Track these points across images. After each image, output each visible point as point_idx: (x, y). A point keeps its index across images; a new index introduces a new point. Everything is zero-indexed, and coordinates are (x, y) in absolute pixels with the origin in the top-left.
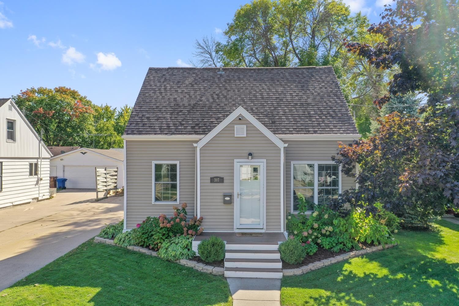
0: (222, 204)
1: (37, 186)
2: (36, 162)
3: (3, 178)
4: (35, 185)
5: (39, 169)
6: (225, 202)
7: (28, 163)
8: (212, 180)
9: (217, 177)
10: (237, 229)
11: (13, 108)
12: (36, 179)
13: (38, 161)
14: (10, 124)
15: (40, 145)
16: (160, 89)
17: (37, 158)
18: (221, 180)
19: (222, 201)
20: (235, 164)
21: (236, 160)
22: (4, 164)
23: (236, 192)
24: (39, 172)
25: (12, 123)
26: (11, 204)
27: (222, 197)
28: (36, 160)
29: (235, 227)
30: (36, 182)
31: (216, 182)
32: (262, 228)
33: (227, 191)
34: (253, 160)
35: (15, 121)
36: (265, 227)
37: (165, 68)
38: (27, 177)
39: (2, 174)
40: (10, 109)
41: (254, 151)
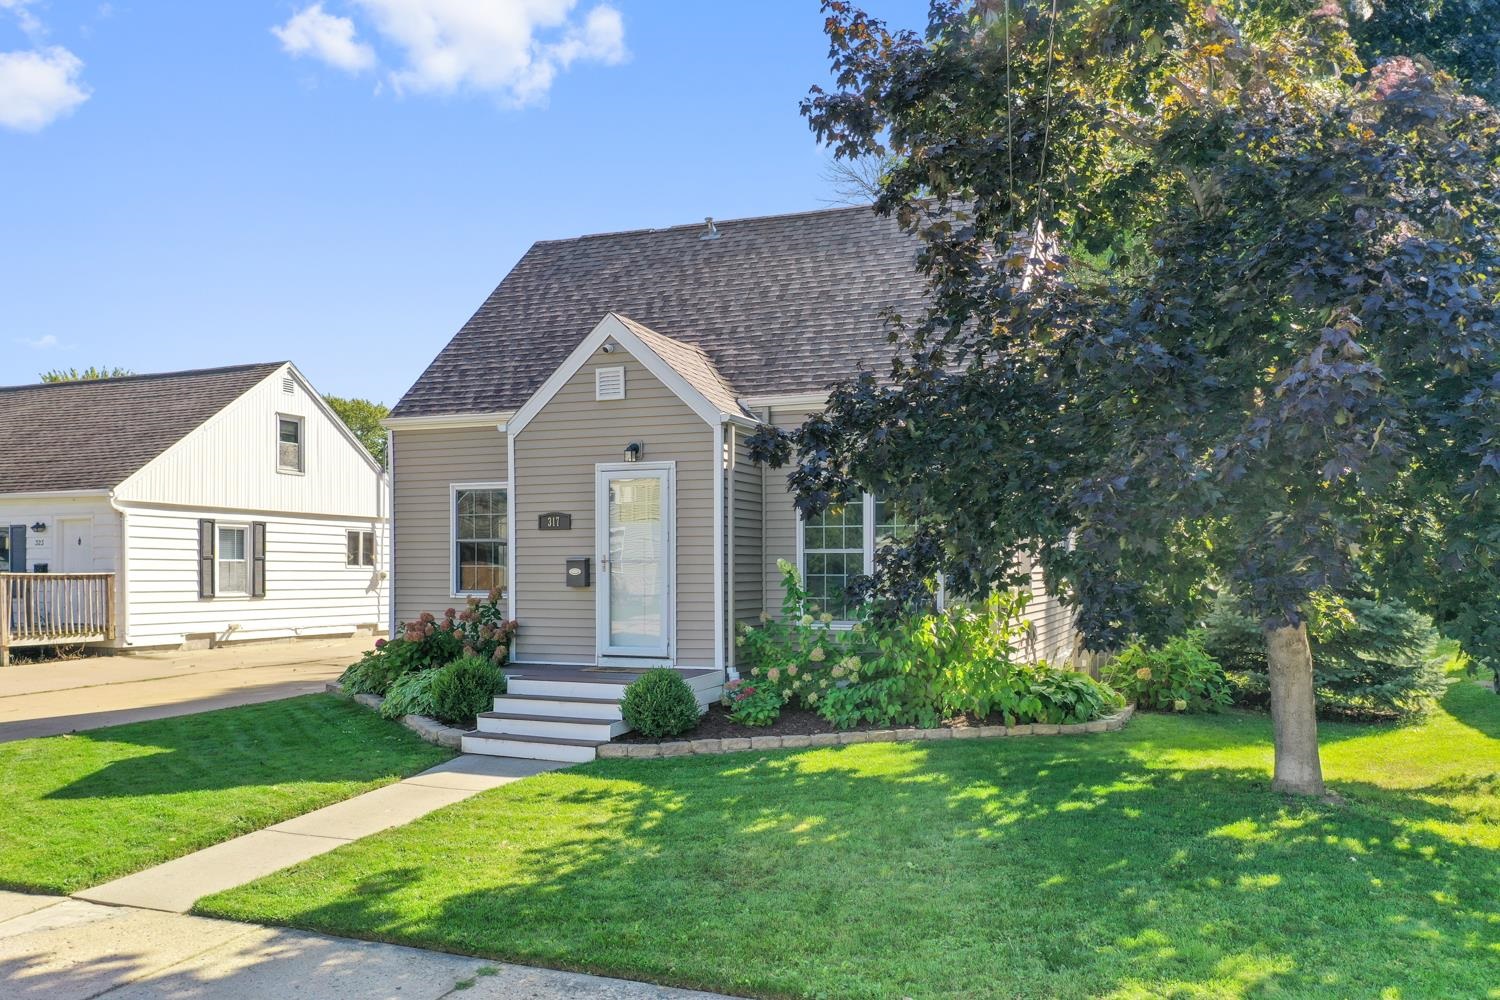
0: (564, 587)
1: (371, 593)
2: (369, 531)
3: (267, 564)
4: (367, 590)
5: (379, 549)
6: (571, 581)
7: (342, 531)
8: (543, 522)
9: (553, 515)
10: (604, 656)
11: (295, 385)
12: (369, 576)
13: (374, 527)
14: (291, 429)
15: (382, 483)
16: (529, 298)
17: (372, 520)
18: (564, 522)
19: (564, 578)
20: (598, 475)
21: (599, 466)
22: (269, 528)
23: (600, 553)
24: (379, 557)
25: (295, 425)
26: (293, 634)
27: (563, 569)
28: (369, 525)
29: (599, 652)
30: (368, 583)
31: (552, 528)
32: (665, 655)
33: (580, 553)
34: (641, 464)
35: (302, 418)
36: (673, 655)
37: (574, 240)
38: (342, 567)
39: (264, 554)
40: (288, 388)
41: (646, 440)
